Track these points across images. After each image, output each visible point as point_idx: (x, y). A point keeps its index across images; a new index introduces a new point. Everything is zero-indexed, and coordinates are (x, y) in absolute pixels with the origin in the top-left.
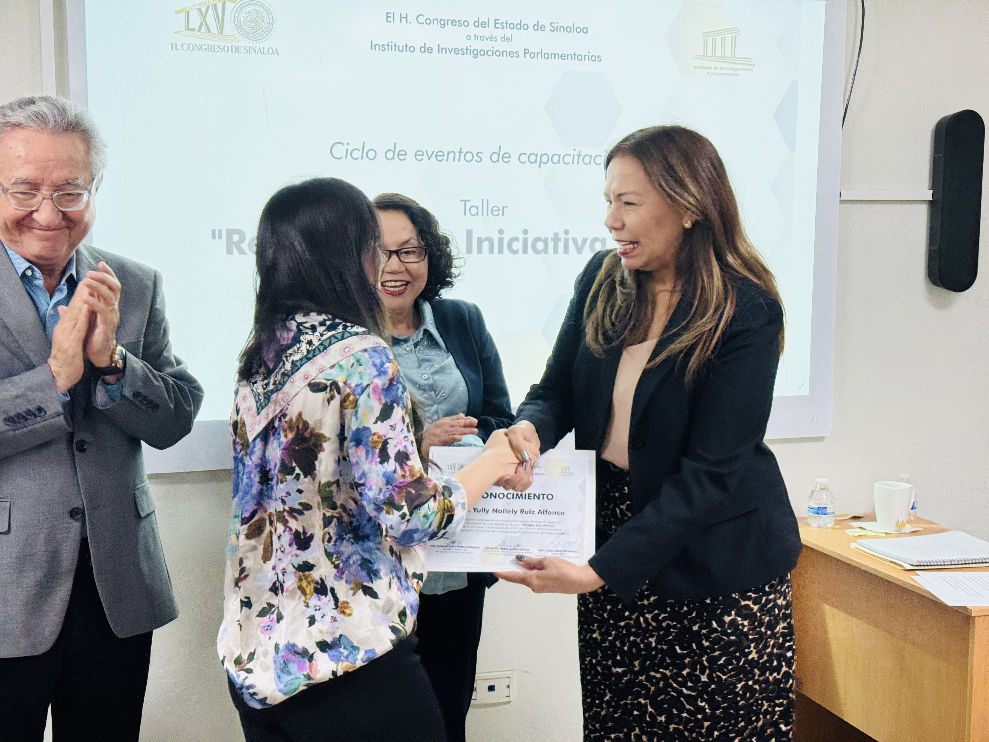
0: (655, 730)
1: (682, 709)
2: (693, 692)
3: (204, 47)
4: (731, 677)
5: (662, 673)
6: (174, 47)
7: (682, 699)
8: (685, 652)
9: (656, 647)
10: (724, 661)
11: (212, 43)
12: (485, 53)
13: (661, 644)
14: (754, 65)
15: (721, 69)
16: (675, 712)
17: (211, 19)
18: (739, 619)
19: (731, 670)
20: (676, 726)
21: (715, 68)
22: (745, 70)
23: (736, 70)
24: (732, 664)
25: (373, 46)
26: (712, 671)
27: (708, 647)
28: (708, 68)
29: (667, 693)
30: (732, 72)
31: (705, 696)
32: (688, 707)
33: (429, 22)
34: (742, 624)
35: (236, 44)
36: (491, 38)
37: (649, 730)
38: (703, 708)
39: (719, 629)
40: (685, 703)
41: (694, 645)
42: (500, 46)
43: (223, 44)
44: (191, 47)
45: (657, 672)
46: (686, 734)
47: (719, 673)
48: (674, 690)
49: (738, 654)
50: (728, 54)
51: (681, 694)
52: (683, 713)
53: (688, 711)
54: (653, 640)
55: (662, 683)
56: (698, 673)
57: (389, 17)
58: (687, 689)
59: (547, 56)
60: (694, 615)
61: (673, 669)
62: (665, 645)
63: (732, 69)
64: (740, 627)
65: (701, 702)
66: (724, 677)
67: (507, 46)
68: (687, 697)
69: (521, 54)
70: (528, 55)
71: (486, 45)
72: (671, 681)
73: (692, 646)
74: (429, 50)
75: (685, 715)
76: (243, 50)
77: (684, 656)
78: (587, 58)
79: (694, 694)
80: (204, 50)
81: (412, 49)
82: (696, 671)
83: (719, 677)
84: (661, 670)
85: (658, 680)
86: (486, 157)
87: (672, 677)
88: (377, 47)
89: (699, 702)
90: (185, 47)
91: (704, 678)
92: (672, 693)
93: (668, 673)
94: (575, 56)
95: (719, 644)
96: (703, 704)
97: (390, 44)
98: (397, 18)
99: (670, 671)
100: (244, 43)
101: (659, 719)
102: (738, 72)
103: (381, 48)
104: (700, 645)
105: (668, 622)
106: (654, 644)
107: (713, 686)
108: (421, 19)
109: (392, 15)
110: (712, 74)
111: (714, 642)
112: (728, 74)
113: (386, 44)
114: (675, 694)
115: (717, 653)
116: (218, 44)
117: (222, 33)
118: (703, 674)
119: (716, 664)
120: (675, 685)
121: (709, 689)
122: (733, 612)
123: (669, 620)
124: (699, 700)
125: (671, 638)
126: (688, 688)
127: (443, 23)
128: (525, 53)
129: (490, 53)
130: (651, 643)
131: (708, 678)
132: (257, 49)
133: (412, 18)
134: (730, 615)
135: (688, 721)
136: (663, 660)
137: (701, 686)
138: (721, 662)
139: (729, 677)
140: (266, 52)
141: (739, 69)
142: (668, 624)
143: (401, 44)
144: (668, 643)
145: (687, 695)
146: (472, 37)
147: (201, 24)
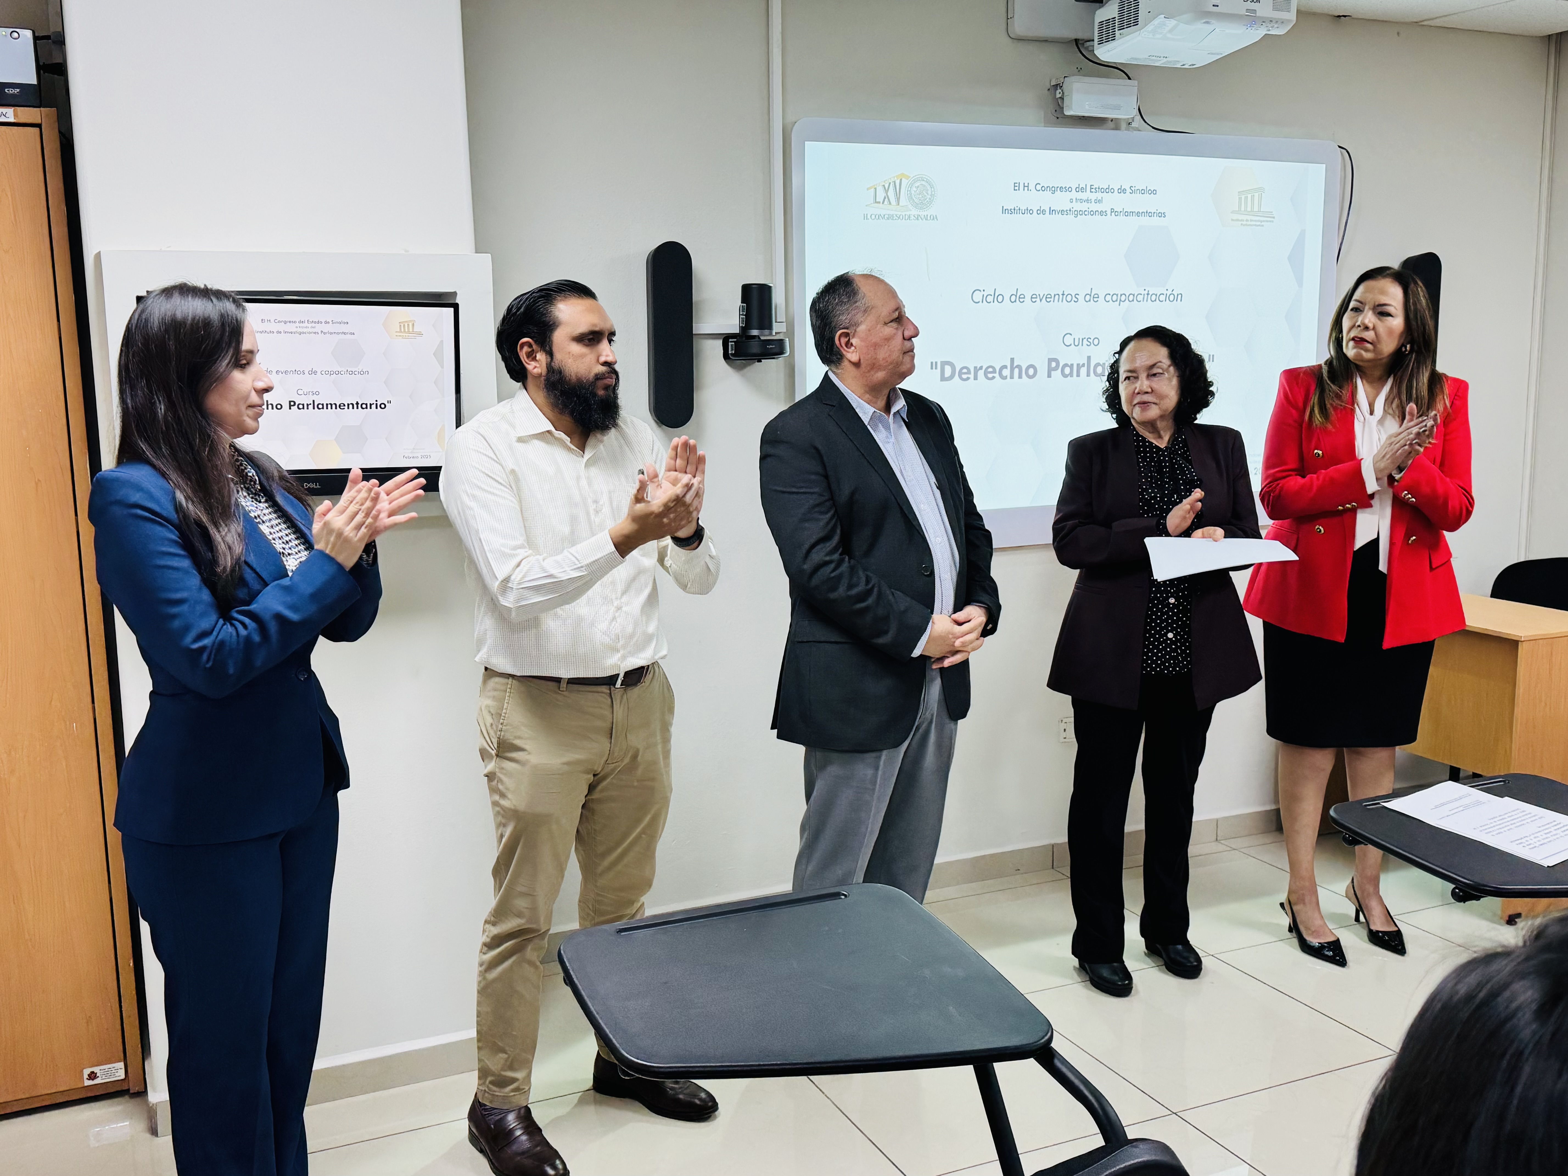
3: (886, 216)
6: (866, 217)
11: (892, 213)
12: (1083, 213)
15: (1251, 221)
17: (891, 193)
21: (1247, 220)
22: (1267, 221)
23: (1261, 221)
25: (1004, 211)
28: (1242, 220)
30: (1259, 223)
33: (1043, 189)
35: (908, 213)
36: (1088, 201)
42: (1094, 207)
43: (899, 213)
44: (877, 217)
50: (1256, 208)
57: (1016, 187)
59: (1127, 214)
63: (1259, 221)
67: (1099, 207)
69: (1109, 212)
70: (1113, 214)
71: (1084, 206)
74: (1044, 212)
76: (913, 217)
78: (1155, 214)
80: (886, 218)
81: (1031, 212)
86: (1081, 298)
88: (1007, 211)
90: (873, 217)
94: (1149, 214)
97: (1016, 208)
98: (1022, 187)
100: (914, 212)
102: (1263, 223)
103: (1010, 212)
108: (1039, 187)
109: (1017, 185)
110: (1244, 225)
112: (1255, 225)
113: (1013, 208)
116: (896, 213)
117: (898, 204)
127: (1053, 190)
128: (1111, 212)
129: (1086, 213)
132: (923, 217)
133: (1032, 187)
140: (929, 218)
141: (1264, 221)
143: (1023, 208)
146: (1074, 200)
147: (885, 198)
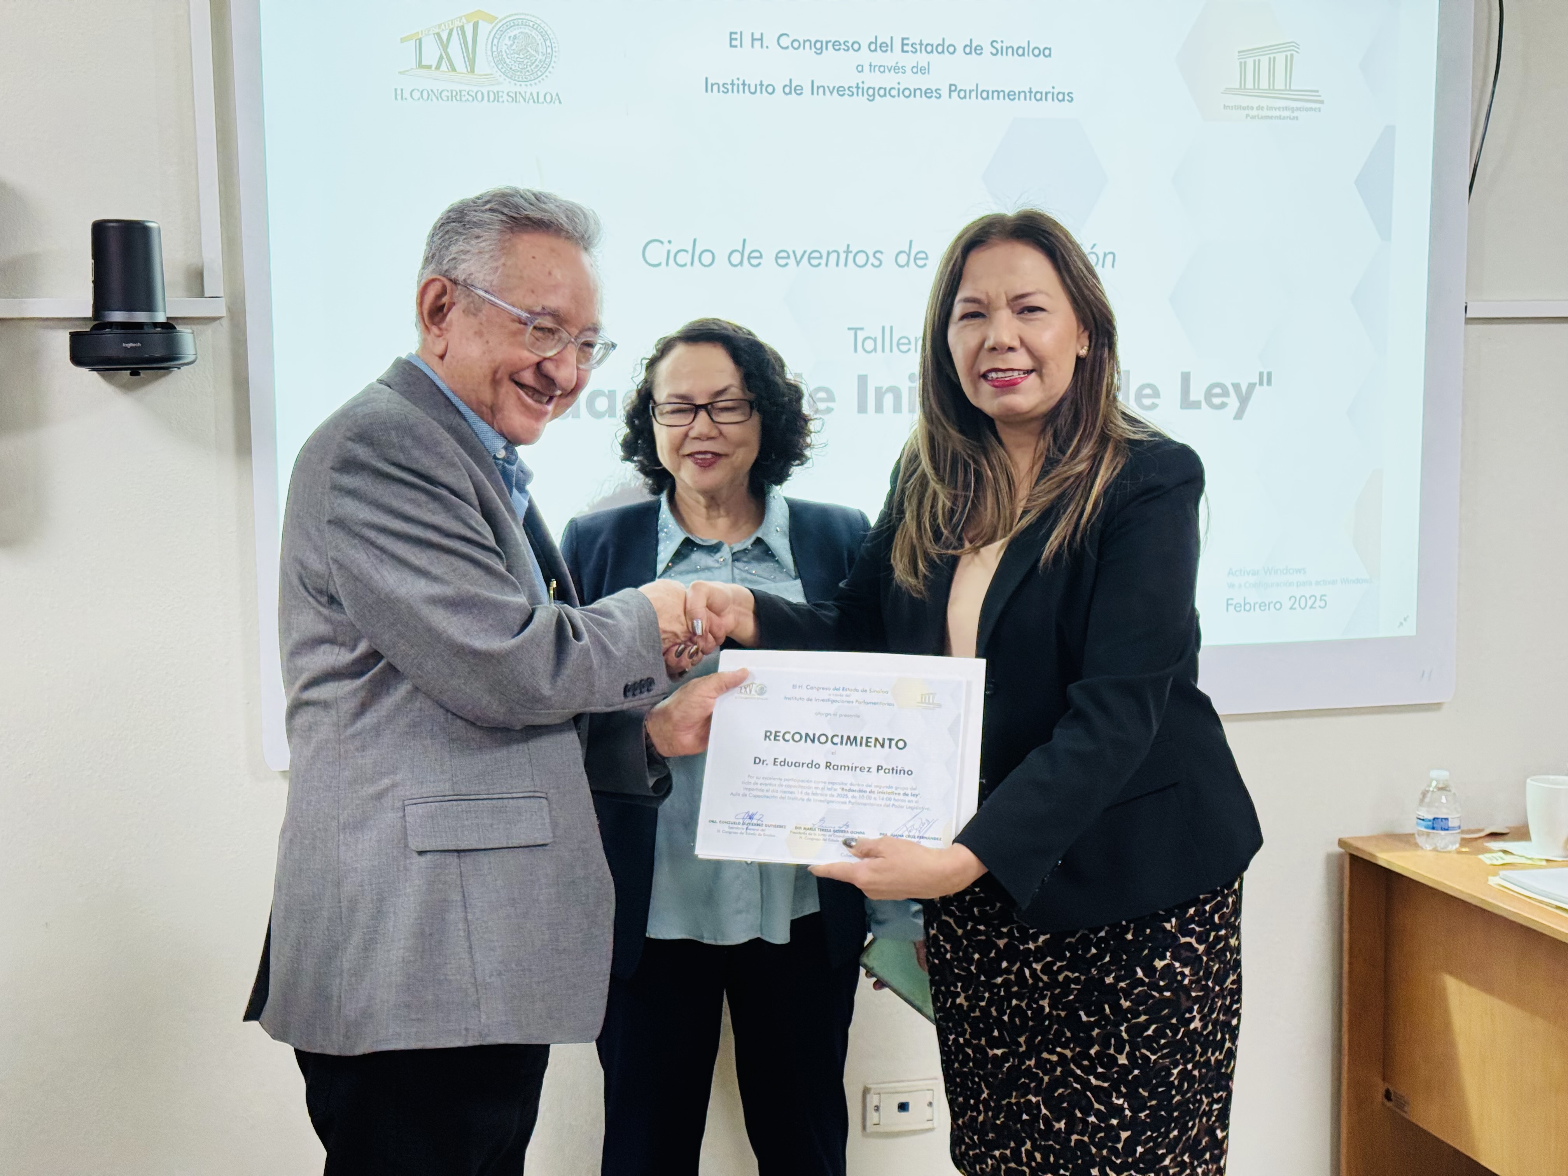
0: (1051, 1142)
1: (1088, 1110)
2: (1104, 1082)
3: (445, 94)
4: (1163, 1057)
5: (1060, 1055)
6: (399, 94)
7: (1088, 1093)
8: (1092, 1019)
9: (1050, 1013)
10: (1153, 1031)
11: (458, 88)
12: (887, 92)
13: (1057, 1009)
14: (1322, 102)
15: (1269, 108)
16: (1079, 1115)
17: (455, 49)
18: (1177, 965)
19: (1164, 1046)
20: (1079, 1137)
21: (1259, 108)
22: (1307, 110)
23: (1293, 110)
24: (1165, 1036)
25: (708, 86)
26: (1135, 1047)
27: (1129, 1010)
28: (1247, 108)
29: (1067, 1085)
30: (1286, 114)
31: (1123, 1090)
32: (1096, 1106)
33: (797, 44)
34: (1182, 973)
35: (495, 89)
36: (896, 69)
37: (1043, 1143)
38: (1121, 1109)
39: (1147, 980)
40: (1093, 1100)
41: (1107, 1007)
42: (910, 81)
43: (475, 89)
44: (425, 95)
45: (1052, 1052)
46: (1094, 1150)
47: (1144, 1051)
48: (1078, 1079)
49: (1174, 1021)
50: (1280, 84)
51: (1086, 1085)
52: (1090, 1116)
53: (1098, 1114)
54: (1045, 1003)
55: (1059, 1069)
56: (1112, 1051)
57: (734, 39)
58: (1096, 1078)
59: (987, 95)
60: (1107, 959)
61: (1074, 1048)
62: (1062, 1010)
63: (1286, 108)
64: (1179, 978)
65: (1117, 1098)
66: (1153, 1058)
67: (922, 81)
68: (1096, 1090)
69: (945, 92)
70: (955, 94)
71: (889, 80)
72: (1072, 1066)
73: (1105, 1010)
74: (798, 90)
75: (1092, 1119)
76: (505, 97)
77: (1091, 1026)
78: (1050, 96)
79: (1106, 1085)
80: (445, 98)
81: (770, 89)
82: (1109, 1048)
83: (1146, 1059)
84: (1058, 1049)
85: (1054, 1066)
86: (888, 258)
87: (1073, 1059)
88: (715, 87)
89: (1114, 1099)
90: (416, 95)
91: (1122, 1060)
92: (1075, 1085)
93: (1068, 1053)
94: (1032, 95)
95: (1145, 1003)
96: (1120, 1102)
97: (736, 82)
98: (747, 40)
99: (1072, 1050)
100: (507, 86)
101: (1057, 1126)
102: (1296, 114)
103: (722, 89)
104: (1116, 1008)
105: (1066, 973)
106: (1047, 1010)
107: (1136, 1072)
108: (785, 41)
109: (738, 36)
110: (1253, 117)
111: (1136, 1002)
112: (1280, 117)
113: (730, 82)
114: (1078, 1086)
115: (1143, 1018)
116: (467, 88)
117: (473, 71)
118: (1121, 1053)
119: (1141, 1035)
120: (1079, 1072)
121: (1130, 1077)
122: (1168, 954)
123: (1068, 970)
124: (1114, 1094)
125: (1072, 997)
126: (1098, 1077)
127: (819, 47)
128: (950, 91)
129: (894, 92)
130: (1043, 1007)
131: (1128, 1058)
132: (528, 95)
133: (770, 40)
134: (1163, 958)
135: (1097, 1129)
136: (1060, 1033)
137: (1116, 1072)
138: (1150, 1032)
139: (1159, 1058)
140: (541, 99)
141: (1298, 109)
142: (1067, 976)
143: (753, 82)
144: (1068, 1006)
145: (1096, 1086)
146: (867, 68)
147: (441, 58)
